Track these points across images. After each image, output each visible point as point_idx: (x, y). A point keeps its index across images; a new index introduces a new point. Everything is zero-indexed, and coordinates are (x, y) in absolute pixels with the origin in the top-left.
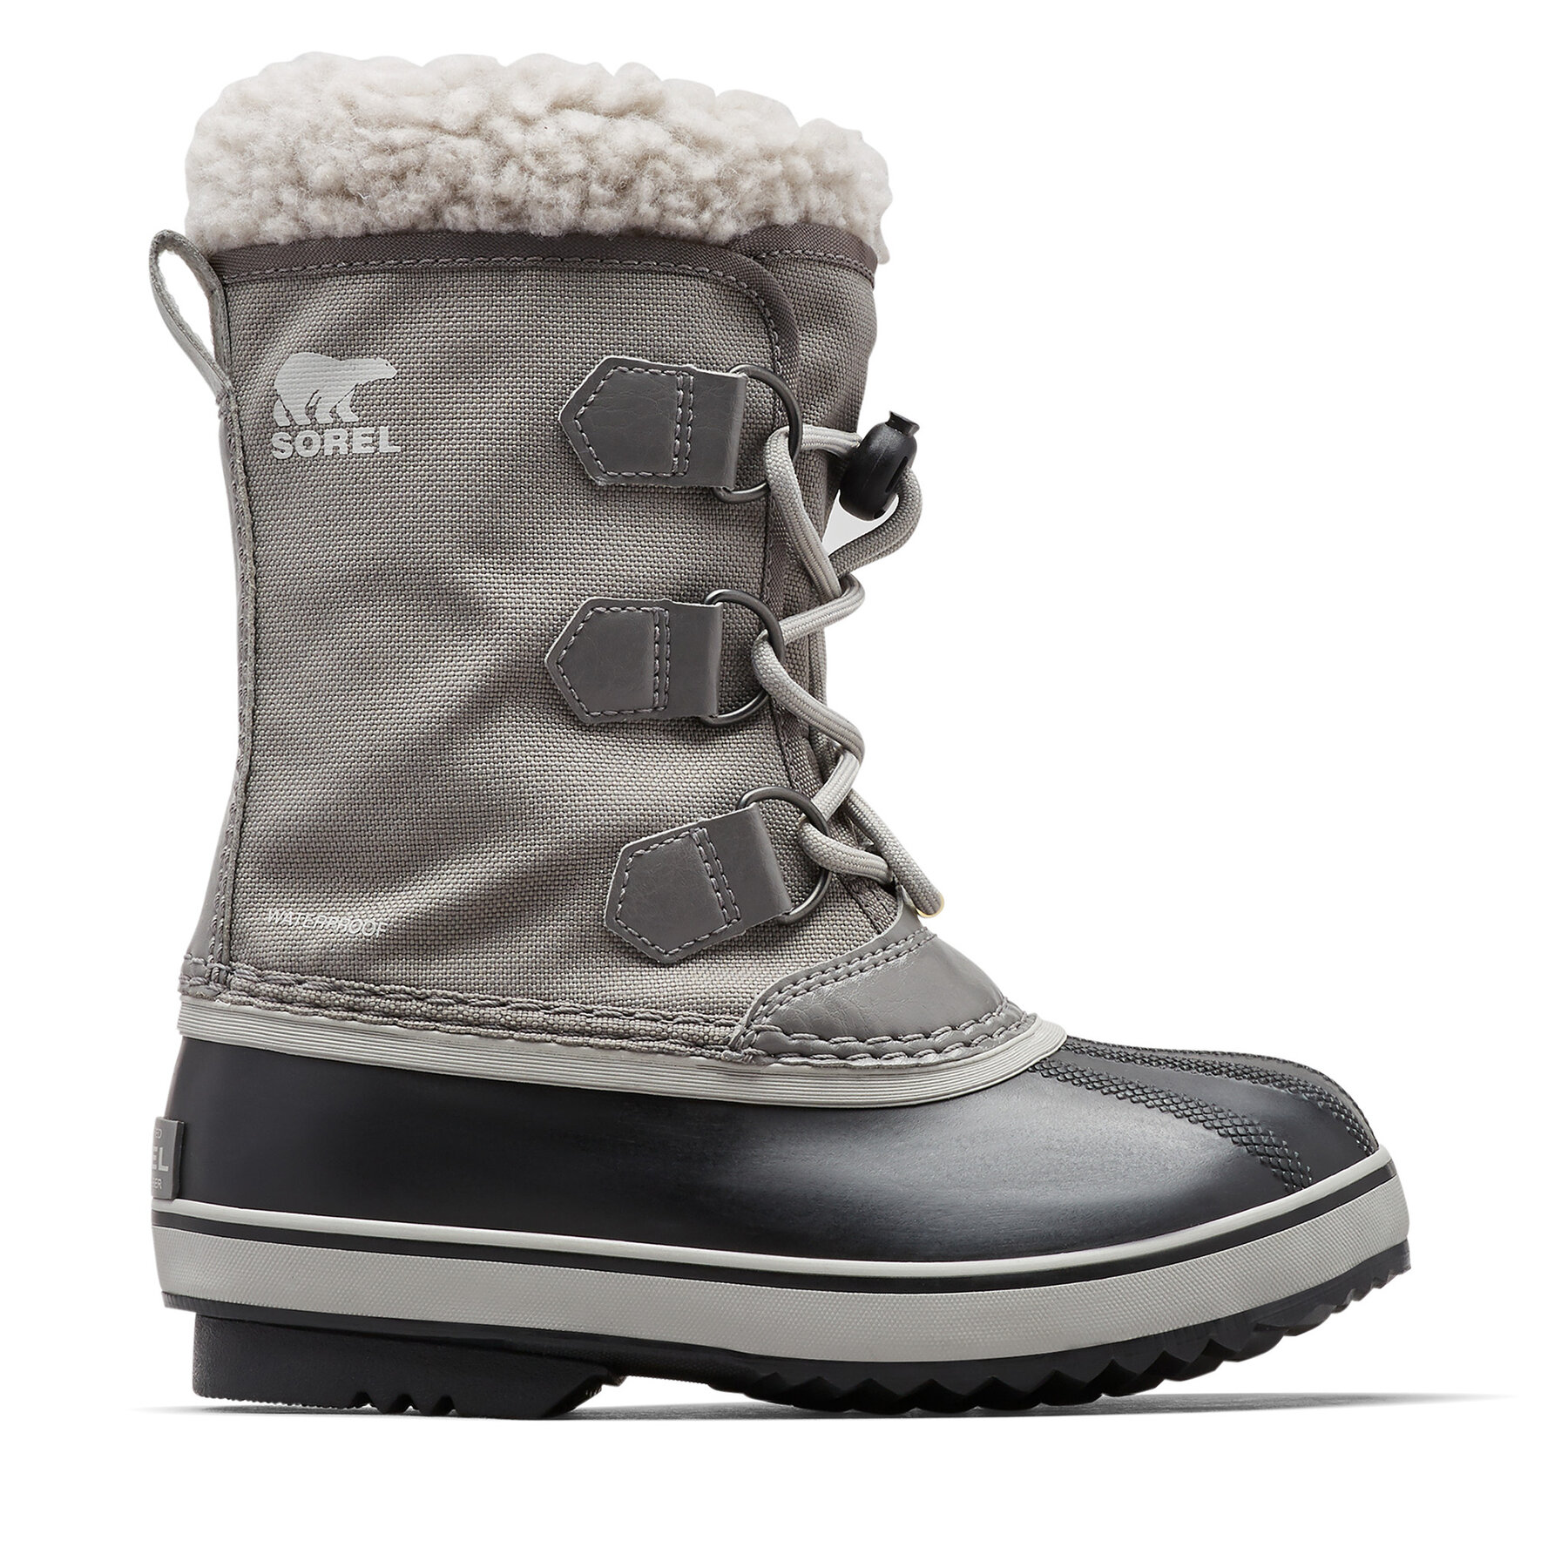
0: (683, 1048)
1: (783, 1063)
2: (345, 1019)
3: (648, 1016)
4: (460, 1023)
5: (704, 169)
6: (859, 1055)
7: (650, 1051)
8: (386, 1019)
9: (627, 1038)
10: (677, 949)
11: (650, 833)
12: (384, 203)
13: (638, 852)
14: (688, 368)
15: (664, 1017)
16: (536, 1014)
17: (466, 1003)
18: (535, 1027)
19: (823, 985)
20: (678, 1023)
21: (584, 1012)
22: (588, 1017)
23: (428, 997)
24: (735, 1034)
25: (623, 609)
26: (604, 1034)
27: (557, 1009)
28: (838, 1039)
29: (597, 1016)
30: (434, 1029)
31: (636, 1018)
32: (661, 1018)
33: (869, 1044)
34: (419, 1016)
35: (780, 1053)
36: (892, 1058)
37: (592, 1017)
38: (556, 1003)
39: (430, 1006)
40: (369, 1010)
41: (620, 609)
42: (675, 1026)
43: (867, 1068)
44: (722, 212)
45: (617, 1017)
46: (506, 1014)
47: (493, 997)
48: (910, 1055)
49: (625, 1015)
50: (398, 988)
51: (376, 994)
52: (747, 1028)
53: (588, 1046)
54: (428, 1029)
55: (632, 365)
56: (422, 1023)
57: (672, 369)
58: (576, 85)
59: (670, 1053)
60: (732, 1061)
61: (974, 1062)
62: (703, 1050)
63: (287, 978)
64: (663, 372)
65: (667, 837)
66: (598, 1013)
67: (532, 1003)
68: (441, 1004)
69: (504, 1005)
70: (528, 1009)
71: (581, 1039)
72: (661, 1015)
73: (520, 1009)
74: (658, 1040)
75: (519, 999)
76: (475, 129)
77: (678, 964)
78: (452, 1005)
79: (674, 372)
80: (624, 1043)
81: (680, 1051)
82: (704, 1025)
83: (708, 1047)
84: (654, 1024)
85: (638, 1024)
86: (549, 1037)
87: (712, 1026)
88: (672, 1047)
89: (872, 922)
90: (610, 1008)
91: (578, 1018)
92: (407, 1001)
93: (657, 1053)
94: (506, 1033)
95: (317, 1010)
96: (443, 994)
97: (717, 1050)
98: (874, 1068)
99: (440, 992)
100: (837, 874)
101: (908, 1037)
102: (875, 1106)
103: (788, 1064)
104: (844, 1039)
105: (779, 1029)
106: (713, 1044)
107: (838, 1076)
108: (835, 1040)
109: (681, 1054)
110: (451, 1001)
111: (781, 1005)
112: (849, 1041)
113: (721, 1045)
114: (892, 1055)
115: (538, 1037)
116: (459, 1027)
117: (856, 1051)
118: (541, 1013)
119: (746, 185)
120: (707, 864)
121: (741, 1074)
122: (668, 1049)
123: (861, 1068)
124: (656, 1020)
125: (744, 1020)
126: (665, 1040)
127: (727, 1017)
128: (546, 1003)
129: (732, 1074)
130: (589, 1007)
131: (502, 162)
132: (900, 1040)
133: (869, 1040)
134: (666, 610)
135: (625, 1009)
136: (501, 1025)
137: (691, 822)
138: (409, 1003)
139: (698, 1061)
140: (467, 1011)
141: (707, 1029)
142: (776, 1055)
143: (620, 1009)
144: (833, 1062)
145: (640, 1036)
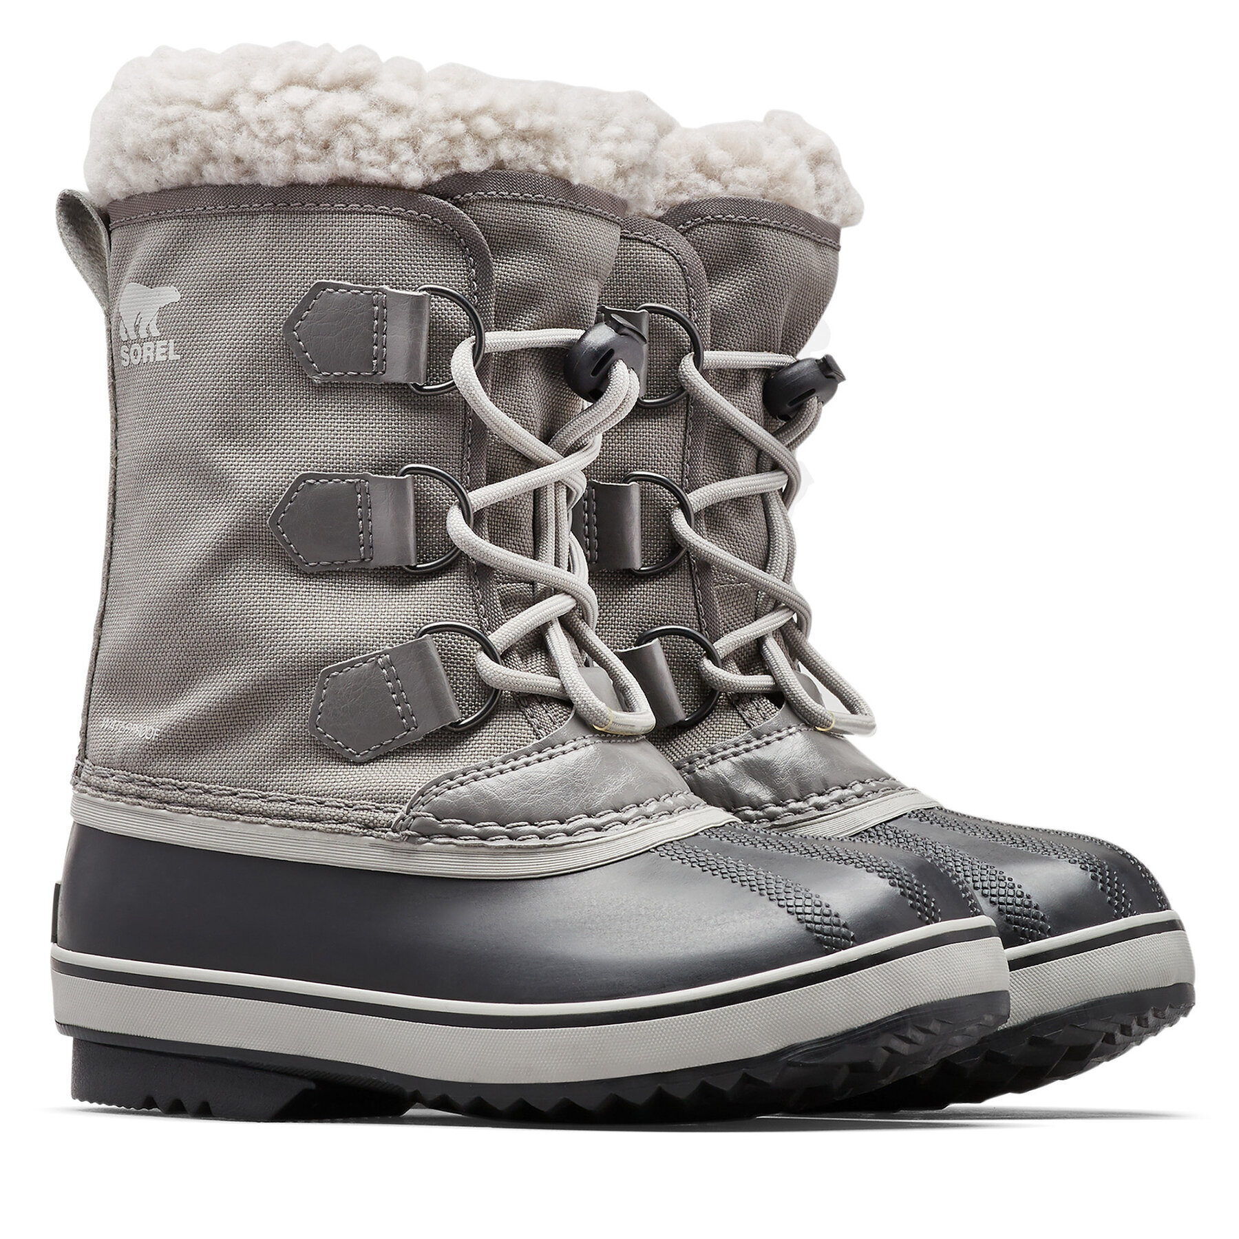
0: (358, 830)
1: (434, 843)
2: (134, 804)
3: (334, 804)
4: (206, 809)
5: (392, 129)
6: (497, 837)
7: (333, 832)
8: (159, 805)
9: (319, 822)
10: (366, 751)
11: (345, 658)
12: (164, 164)
13: (334, 674)
14: (382, 288)
15: (346, 805)
16: (255, 802)
17: (210, 793)
18: (254, 812)
19: (476, 780)
20: (356, 810)
21: (289, 800)
22: (291, 805)
23: (186, 788)
24: (396, 819)
25: (330, 481)
26: (300, 818)
27: (270, 798)
28: (481, 824)
29: (298, 804)
30: (189, 813)
31: (326, 806)
32: (343, 805)
33: (508, 828)
34: (180, 803)
35: (432, 835)
36: (524, 839)
37: (294, 805)
38: (271, 793)
39: (187, 795)
40: (149, 798)
41: (327, 481)
42: (354, 812)
43: (501, 847)
44: (407, 163)
45: (312, 805)
46: (236, 802)
47: (228, 788)
48: (541, 837)
49: (318, 803)
50: (167, 780)
51: (154, 785)
52: (407, 814)
53: (290, 827)
54: (185, 813)
55: (337, 287)
56: (181, 808)
57: (369, 289)
58: (305, 66)
59: (348, 833)
60: (393, 840)
61: (598, 844)
62: (374, 832)
63: (105, 772)
64: (362, 292)
65: (357, 661)
66: (299, 801)
67: (254, 793)
68: (194, 793)
69: (236, 794)
70: (250, 798)
71: (285, 822)
72: (344, 803)
73: (245, 797)
74: (341, 823)
75: (246, 790)
76: (225, 104)
77: (368, 762)
78: (201, 794)
79: (370, 292)
80: (315, 825)
81: (354, 832)
82: (375, 812)
83: (377, 829)
84: (338, 811)
85: (325, 811)
86: (263, 820)
87: (381, 812)
88: (350, 829)
89: (534, 731)
90: (308, 797)
91: (284, 805)
92: (172, 791)
93: (339, 833)
94: (235, 816)
95: (119, 797)
96: (195, 785)
97: (382, 831)
98: (507, 847)
99: (193, 784)
100: (511, 692)
101: (543, 823)
102: (508, 878)
103: (437, 843)
104: (485, 824)
105: (432, 815)
106: (380, 827)
107: (478, 853)
108: (479, 824)
109: (356, 834)
110: (200, 791)
111: (436, 796)
112: (490, 825)
113: (386, 827)
114: (525, 837)
115: (255, 819)
116: (205, 811)
117: (495, 834)
118: (259, 801)
119: (429, 141)
120: (389, 683)
121: (402, 851)
122: (346, 830)
123: (496, 848)
124: (340, 808)
125: (405, 808)
126: (345, 823)
127: (394, 805)
128: (264, 793)
129: (393, 850)
130: (293, 796)
131: (238, 129)
132: (536, 825)
133: (508, 825)
134: (366, 481)
135: (320, 798)
136: (232, 810)
137: (379, 649)
138: (174, 792)
139: (369, 840)
140: (210, 799)
141: (377, 815)
142: (429, 836)
143: (315, 798)
144: (473, 842)
145: (327, 820)
